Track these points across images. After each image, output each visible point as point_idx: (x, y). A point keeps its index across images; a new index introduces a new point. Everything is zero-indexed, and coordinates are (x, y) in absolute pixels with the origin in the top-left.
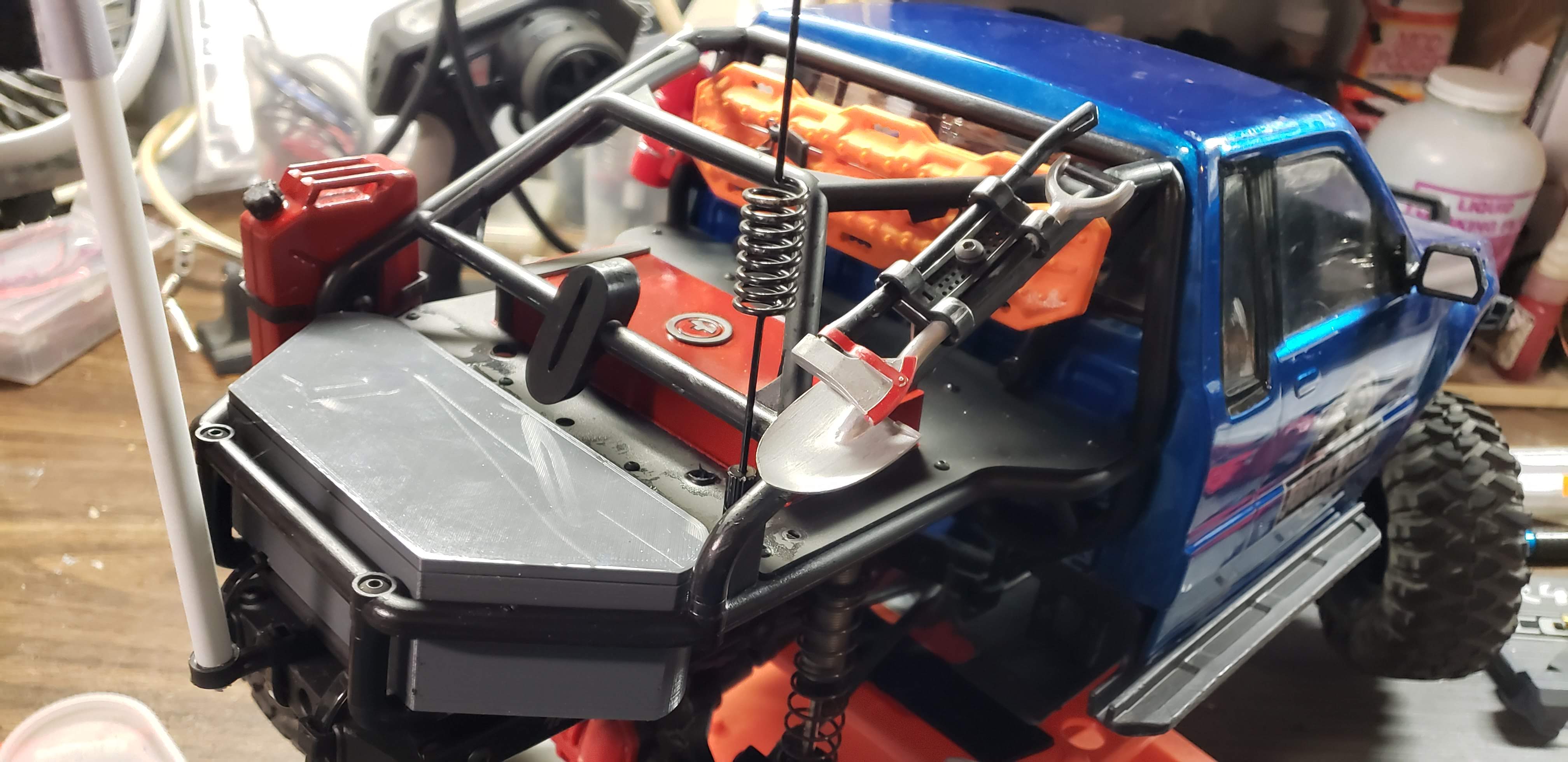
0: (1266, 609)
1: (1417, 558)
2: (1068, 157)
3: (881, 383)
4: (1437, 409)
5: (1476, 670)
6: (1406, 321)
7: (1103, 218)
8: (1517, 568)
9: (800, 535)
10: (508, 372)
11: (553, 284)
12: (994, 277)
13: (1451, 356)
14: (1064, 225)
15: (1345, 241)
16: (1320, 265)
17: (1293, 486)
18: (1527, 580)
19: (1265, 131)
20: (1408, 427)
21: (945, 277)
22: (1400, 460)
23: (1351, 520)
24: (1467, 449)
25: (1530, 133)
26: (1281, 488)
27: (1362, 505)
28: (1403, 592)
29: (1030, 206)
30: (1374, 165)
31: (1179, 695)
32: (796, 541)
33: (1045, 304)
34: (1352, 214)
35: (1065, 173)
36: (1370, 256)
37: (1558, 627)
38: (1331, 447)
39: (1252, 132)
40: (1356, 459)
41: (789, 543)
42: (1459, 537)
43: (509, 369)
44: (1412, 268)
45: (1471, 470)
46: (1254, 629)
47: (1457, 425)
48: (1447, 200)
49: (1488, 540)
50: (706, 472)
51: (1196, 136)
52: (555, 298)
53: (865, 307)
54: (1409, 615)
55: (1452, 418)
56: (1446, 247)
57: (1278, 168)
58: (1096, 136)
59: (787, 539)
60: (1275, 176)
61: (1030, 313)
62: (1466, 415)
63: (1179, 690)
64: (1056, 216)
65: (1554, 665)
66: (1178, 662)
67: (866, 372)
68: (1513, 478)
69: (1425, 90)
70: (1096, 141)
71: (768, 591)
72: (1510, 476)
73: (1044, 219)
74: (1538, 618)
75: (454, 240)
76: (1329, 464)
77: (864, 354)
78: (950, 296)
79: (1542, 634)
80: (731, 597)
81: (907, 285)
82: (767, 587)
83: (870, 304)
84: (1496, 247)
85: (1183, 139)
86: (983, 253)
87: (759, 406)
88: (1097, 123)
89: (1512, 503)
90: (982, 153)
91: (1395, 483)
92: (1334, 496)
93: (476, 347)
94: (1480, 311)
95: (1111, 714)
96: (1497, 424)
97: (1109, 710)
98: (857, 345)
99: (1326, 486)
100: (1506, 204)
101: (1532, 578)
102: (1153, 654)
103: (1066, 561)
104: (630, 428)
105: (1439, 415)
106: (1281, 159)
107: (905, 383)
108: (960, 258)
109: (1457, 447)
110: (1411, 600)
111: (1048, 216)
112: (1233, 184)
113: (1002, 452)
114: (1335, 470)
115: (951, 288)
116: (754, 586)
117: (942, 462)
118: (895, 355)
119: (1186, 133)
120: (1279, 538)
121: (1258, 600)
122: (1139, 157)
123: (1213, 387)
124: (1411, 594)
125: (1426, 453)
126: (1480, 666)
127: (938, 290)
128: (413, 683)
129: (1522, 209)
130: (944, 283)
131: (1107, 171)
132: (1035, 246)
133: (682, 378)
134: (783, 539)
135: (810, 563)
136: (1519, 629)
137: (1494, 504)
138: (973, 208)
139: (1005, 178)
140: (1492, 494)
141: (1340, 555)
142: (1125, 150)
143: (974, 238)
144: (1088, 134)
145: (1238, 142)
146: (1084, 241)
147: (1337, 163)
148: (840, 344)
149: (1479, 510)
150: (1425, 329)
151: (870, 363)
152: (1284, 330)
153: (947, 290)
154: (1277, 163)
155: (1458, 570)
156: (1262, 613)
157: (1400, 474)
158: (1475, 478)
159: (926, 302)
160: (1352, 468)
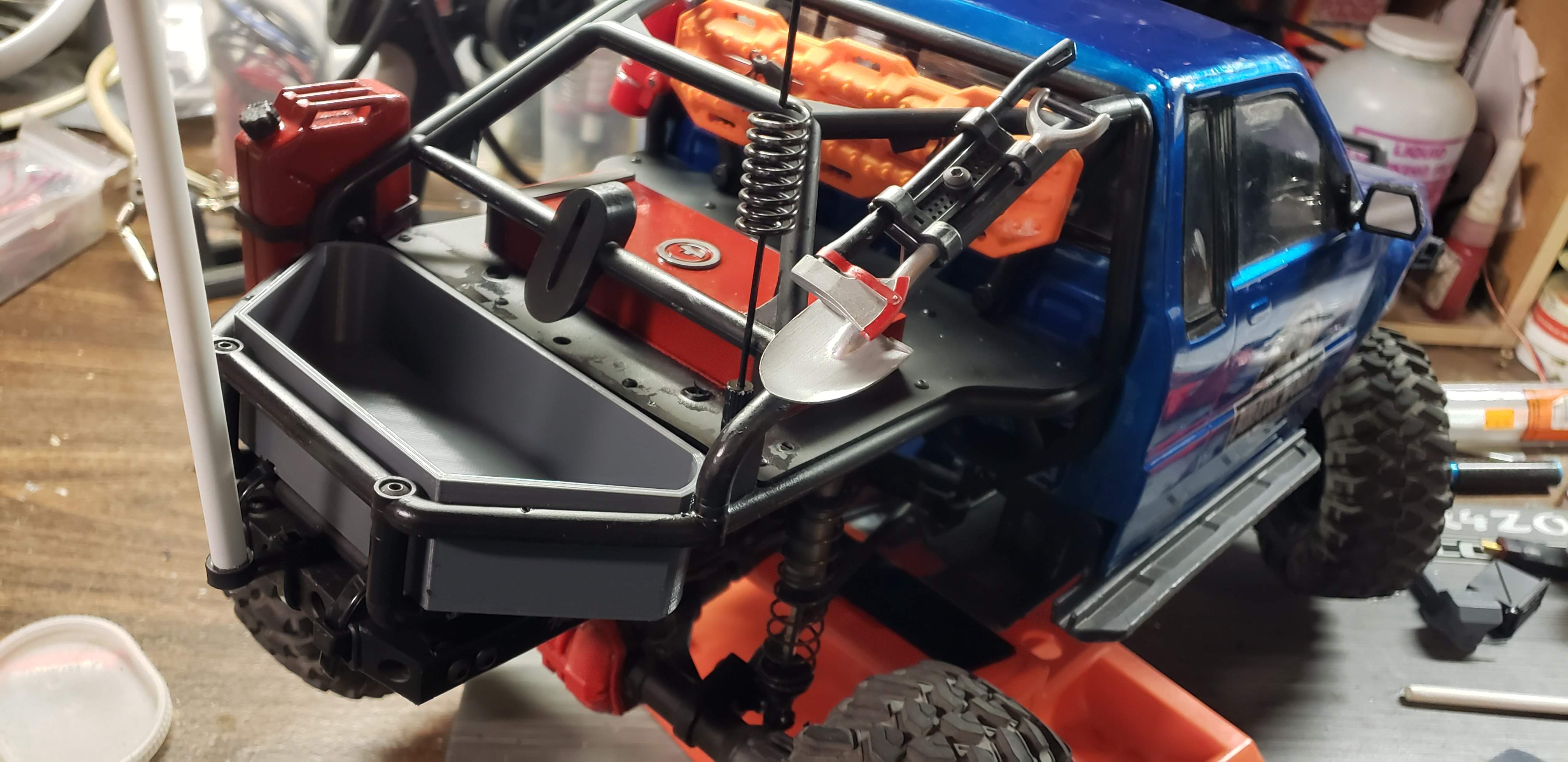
0: (1214, 526)
1: (1352, 483)
2: (1048, 90)
3: (876, 301)
4: (1372, 343)
5: (1401, 589)
6: (1349, 259)
7: (1075, 150)
8: (1442, 492)
9: (793, 447)
10: (503, 293)
11: (550, 207)
12: (981, 203)
13: (1388, 293)
14: (1045, 154)
15: (1294, 179)
16: (1273, 201)
17: (1243, 410)
18: (1449, 505)
19: (1226, 71)
20: (1347, 358)
21: (934, 202)
22: (1338, 391)
23: (1293, 446)
24: (1399, 381)
25: (1462, 81)
26: (1232, 411)
27: (1303, 432)
28: (1338, 516)
29: (1015, 137)
30: (1323, 106)
31: (1136, 605)
32: (789, 452)
33: (1020, 232)
34: (1300, 155)
35: (1045, 105)
36: (1318, 194)
37: (1477, 550)
38: (1278, 374)
39: (1215, 71)
40: (1300, 386)
41: (783, 454)
42: (1390, 463)
43: (503, 290)
44: (1356, 206)
45: (1403, 400)
46: (1203, 546)
47: (1391, 358)
48: (1385, 145)
49: (1416, 466)
50: (701, 389)
51: (1164, 74)
52: (552, 222)
53: (859, 230)
54: (1343, 537)
55: (1386, 352)
56: (1388, 186)
57: (1237, 107)
58: (1070, 73)
59: (781, 450)
60: (1234, 114)
61: (1005, 241)
62: (1399, 349)
63: (1135, 599)
64: (1038, 146)
65: (1473, 585)
66: (1134, 575)
67: (861, 291)
68: (1440, 409)
69: (1366, 38)
70: (1069, 76)
71: (766, 497)
72: (1438, 406)
73: (1027, 148)
74: (1458, 542)
75: (449, 163)
76: (1277, 390)
77: (859, 274)
78: (939, 220)
79: (1462, 557)
80: (733, 501)
81: (900, 208)
82: (764, 493)
83: (864, 227)
84: (1430, 189)
85: (1151, 76)
86: (970, 180)
87: (757, 324)
88: (1074, 59)
89: (1438, 431)
90: (961, 86)
91: (1333, 413)
92: (1278, 422)
93: (470, 268)
94: (1415, 249)
95: (1073, 621)
96: (1427, 358)
97: (1071, 618)
98: (853, 266)
99: (1272, 411)
100: (1438, 150)
101: (1454, 505)
102: (1112, 567)
103: (1031, 478)
104: (625, 348)
105: (1374, 349)
106: (1241, 99)
107: (899, 301)
108: (948, 184)
109: (1390, 378)
110: (1346, 523)
111: (1031, 145)
112: (1197, 121)
113: (978, 373)
114: (1280, 396)
115: (940, 213)
116: (753, 492)
117: (922, 382)
118: (889, 275)
119: (1155, 70)
120: (1227, 461)
121: (1208, 519)
122: (1111, 92)
123: (1174, 312)
124: (1346, 518)
125: (1362, 384)
126: (1406, 585)
127: (928, 215)
128: (428, 584)
129: (1453, 154)
130: (933, 208)
131: (1083, 105)
132: (1018, 174)
133: (681, 298)
134: (778, 450)
135: (803, 472)
136: (1441, 552)
137: (1423, 432)
138: (959, 138)
139: (990, 109)
140: (1422, 423)
141: (1283, 477)
142: (1097, 86)
143: (962, 166)
144: (1063, 71)
145: (1202, 80)
146: (1058, 173)
147: (1289, 103)
148: (838, 263)
149: (1409, 438)
150: (1365, 267)
151: (865, 283)
152: (1239, 261)
153: (937, 215)
154: (1237, 102)
155: (1388, 494)
156: (1210, 531)
157: (1338, 404)
158: (1405, 408)
159: (917, 225)
160: (1294, 396)
